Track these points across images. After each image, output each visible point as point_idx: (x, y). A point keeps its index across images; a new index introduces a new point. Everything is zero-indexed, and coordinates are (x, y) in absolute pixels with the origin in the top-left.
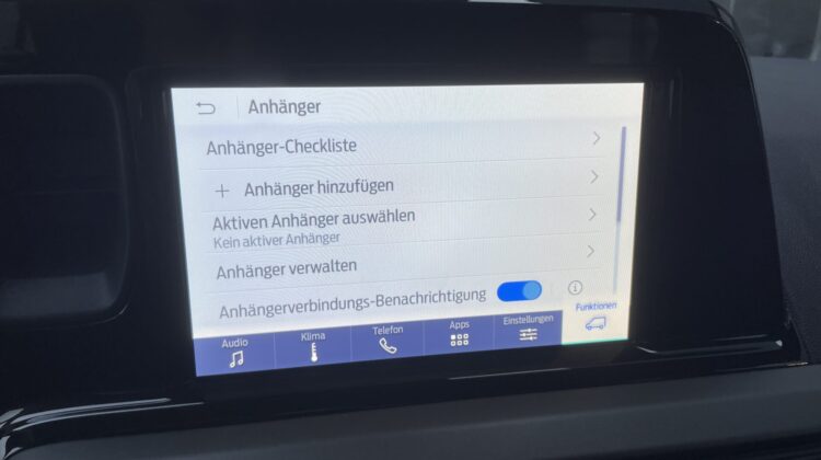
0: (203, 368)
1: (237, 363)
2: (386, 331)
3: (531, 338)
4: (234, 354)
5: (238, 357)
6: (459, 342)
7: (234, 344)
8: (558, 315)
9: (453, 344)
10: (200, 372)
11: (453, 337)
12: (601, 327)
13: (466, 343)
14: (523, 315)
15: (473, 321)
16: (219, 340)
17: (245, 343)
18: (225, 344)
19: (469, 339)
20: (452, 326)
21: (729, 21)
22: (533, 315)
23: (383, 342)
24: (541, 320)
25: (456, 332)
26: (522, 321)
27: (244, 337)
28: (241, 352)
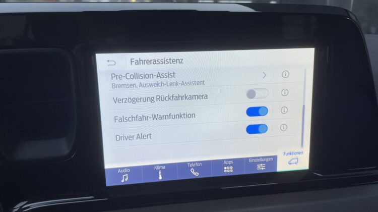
0: (109, 182)
1: (125, 180)
2: (194, 165)
3: (262, 169)
4: (124, 176)
5: (125, 177)
6: (228, 170)
7: (123, 171)
8: (275, 158)
9: (225, 171)
10: (108, 184)
11: (225, 168)
12: (296, 163)
13: (232, 171)
14: (259, 158)
15: (235, 160)
16: (117, 169)
17: (129, 171)
18: (119, 171)
19: (233, 169)
20: (225, 162)
21: (354, 18)
22: (263, 157)
23: (192, 170)
24: (267, 160)
25: (227, 166)
26: (258, 160)
27: (128, 168)
28: (127, 175)
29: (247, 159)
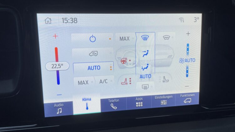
0: (47, 115)
1: (59, 112)
2: (113, 101)
3: (165, 104)
4: (58, 109)
5: (60, 110)
6: (139, 105)
7: (58, 105)
9: (137, 106)
11: (137, 103)
13: (142, 105)
14: (162, 95)
15: (144, 97)
16: (53, 104)
17: (62, 105)
18: (55, 105)
19: (142, 104)
20: (137, 99)
22: (165, 95)
23: (112, 105)
24: (168, 97)
25: (138, 101)
26: (162, 97)
27: (62, 103)
28: (61, 108)
29: (153, 96)
